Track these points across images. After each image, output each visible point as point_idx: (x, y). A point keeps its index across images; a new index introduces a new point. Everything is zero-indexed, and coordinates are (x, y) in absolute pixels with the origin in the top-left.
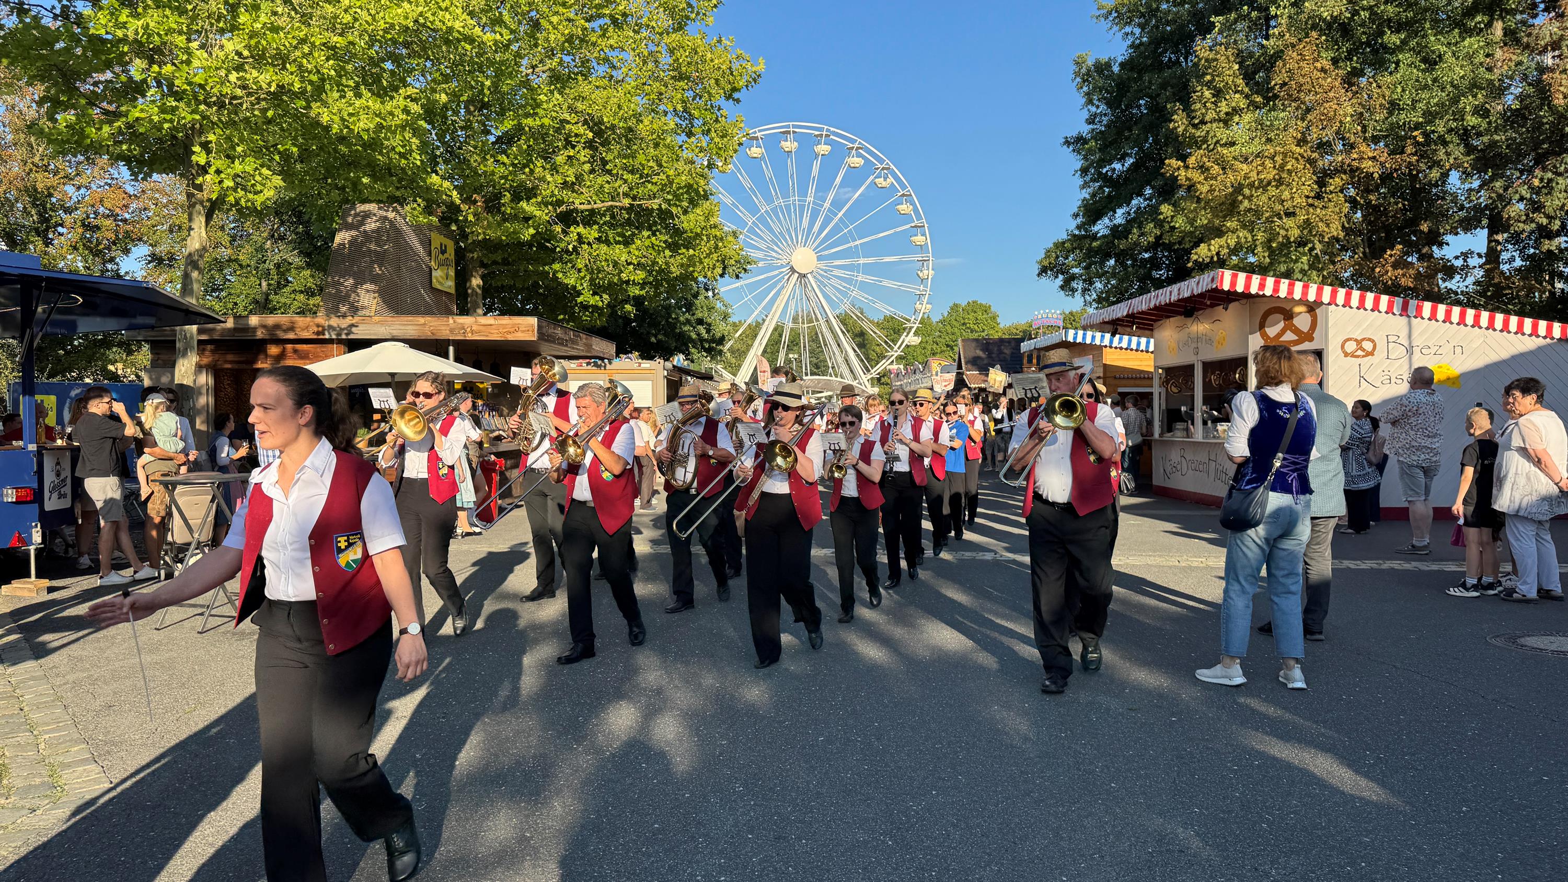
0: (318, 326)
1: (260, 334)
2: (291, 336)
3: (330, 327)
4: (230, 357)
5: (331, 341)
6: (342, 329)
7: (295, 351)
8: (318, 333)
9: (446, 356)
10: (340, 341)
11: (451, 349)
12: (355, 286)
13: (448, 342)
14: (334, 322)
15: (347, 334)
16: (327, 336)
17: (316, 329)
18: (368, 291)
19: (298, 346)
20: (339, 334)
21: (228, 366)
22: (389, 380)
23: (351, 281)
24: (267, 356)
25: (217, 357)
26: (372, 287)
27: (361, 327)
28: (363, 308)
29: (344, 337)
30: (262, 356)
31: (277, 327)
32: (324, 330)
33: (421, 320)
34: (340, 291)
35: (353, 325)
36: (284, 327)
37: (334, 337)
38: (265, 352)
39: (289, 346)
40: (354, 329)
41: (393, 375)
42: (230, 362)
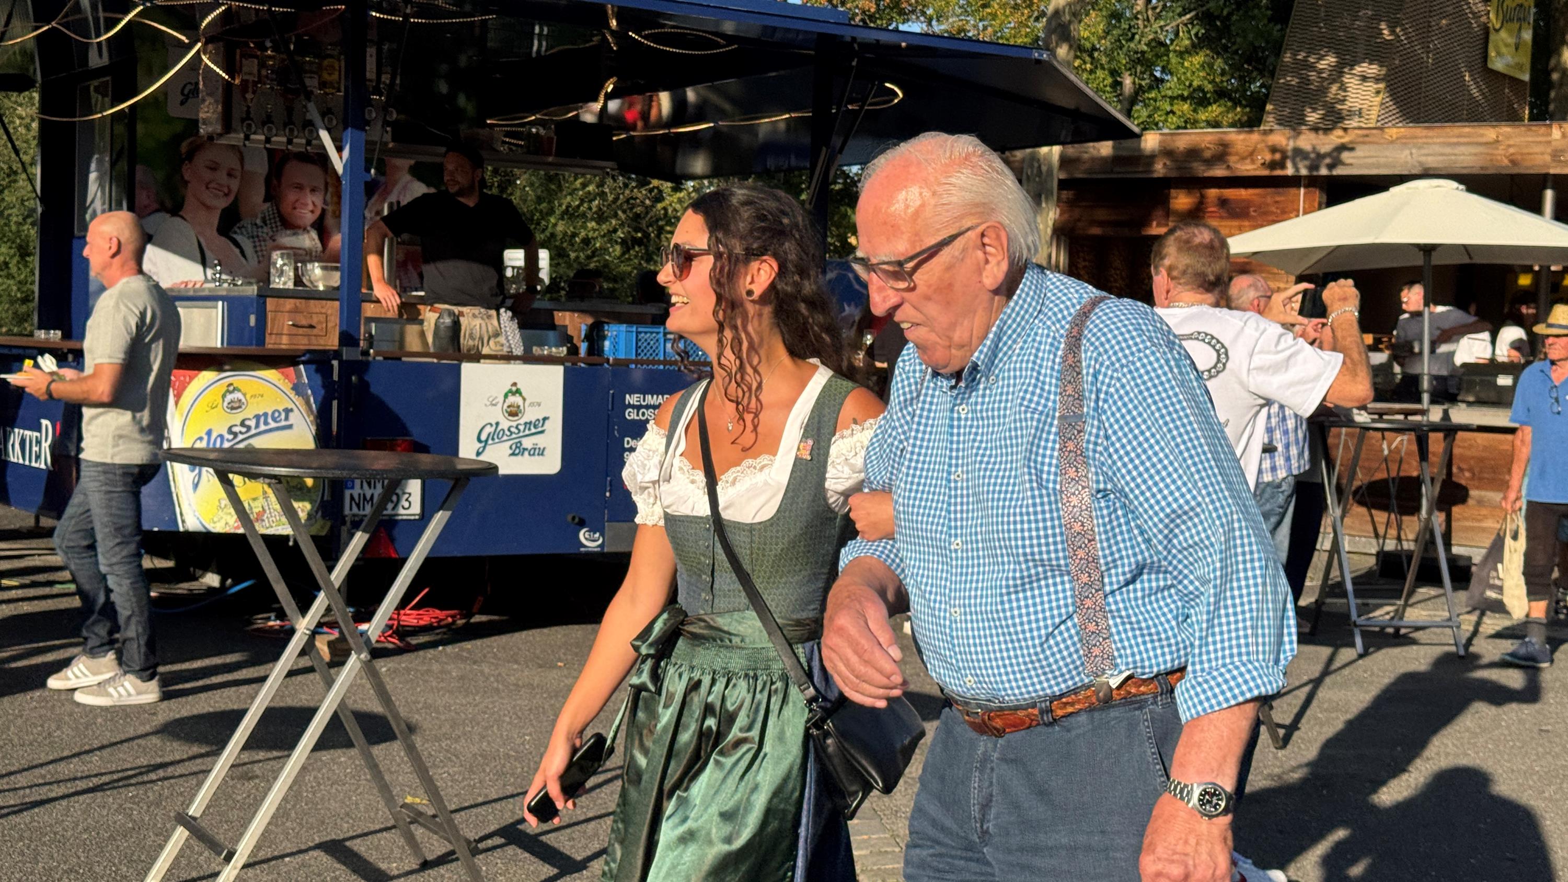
0: (1274, 150)
1: (1160, 169)
2: (1219, 172)
3: (1298, 152)
4: (1101, 214)
5: (1294, 182)
6: (1320, 157)
7: (1223, 203)
8: (1273, 165)
9: (1535, 207)
10: (1312, 182)
11: (1549, 195)
12: (1337, 73)
13: (1542, 181)
14: (1307, 141)
15: (1331, 167)
16: (1290, 171)
17: (1268, 157)
18: (1364, 78)
19: (1230, 193)
20: (1314, 167)
21: (1096, 231)
22: (1419, 261)
23: (1331, 60)
24: (1168, 213)
25: (1077, 212)
26: (1372, 69)
27: (1360, 152)
28: (1351, 113)
29: (1324, 172)
30: (1159, 213)
31: (1193, 153)
32: (1284, 157)
33: (1489, 133)
34: (1305, 81)
35: (1343, 148)
36: (1207, 154)
37: (1304, 172)
38: (1164, 201)
39: (1213, 193)
40: (1345, 156)
41: (1428, 250)
42: (1101, 224)
